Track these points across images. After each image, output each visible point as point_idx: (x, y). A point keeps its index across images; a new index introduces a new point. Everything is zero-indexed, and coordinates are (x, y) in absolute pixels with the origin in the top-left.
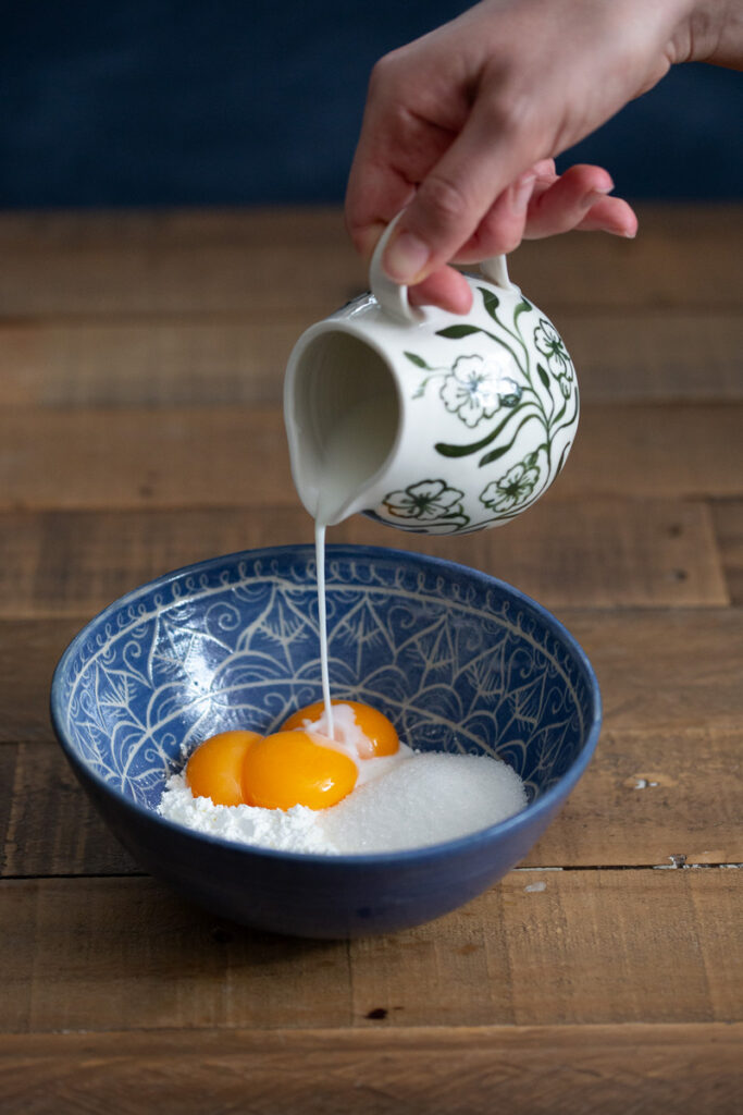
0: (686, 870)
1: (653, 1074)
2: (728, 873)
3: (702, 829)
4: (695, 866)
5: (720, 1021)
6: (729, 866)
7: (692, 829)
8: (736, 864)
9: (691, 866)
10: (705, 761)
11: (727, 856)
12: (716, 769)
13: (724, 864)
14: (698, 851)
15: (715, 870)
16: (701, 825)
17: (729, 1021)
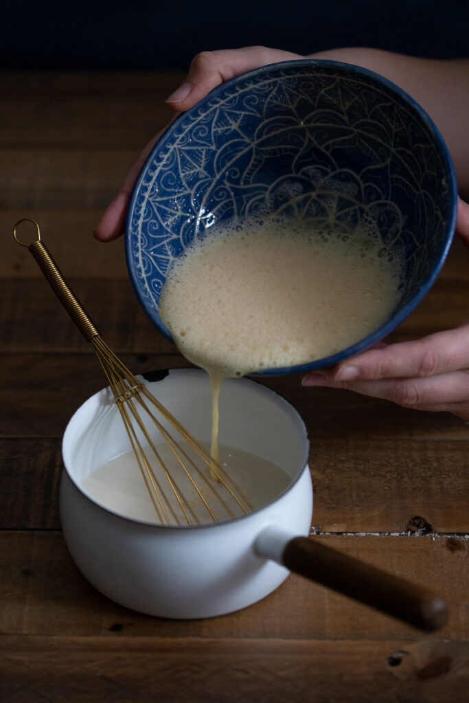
0: (322, 536)
1: (282, 674)
2: (347, 538)
3: (335, 508)
4: (327, 534)
5: (329, 639)
6: (349, 534)
7: (329, 508)
8: (353, 533)
9: (325, 533)
10: (343, 461)
11: (348, 528)
12: (349, 468)
13: (346, 532)
14: (330, 523)
15: (340, 536)
16: (334, 505)
17: (335, 639)
